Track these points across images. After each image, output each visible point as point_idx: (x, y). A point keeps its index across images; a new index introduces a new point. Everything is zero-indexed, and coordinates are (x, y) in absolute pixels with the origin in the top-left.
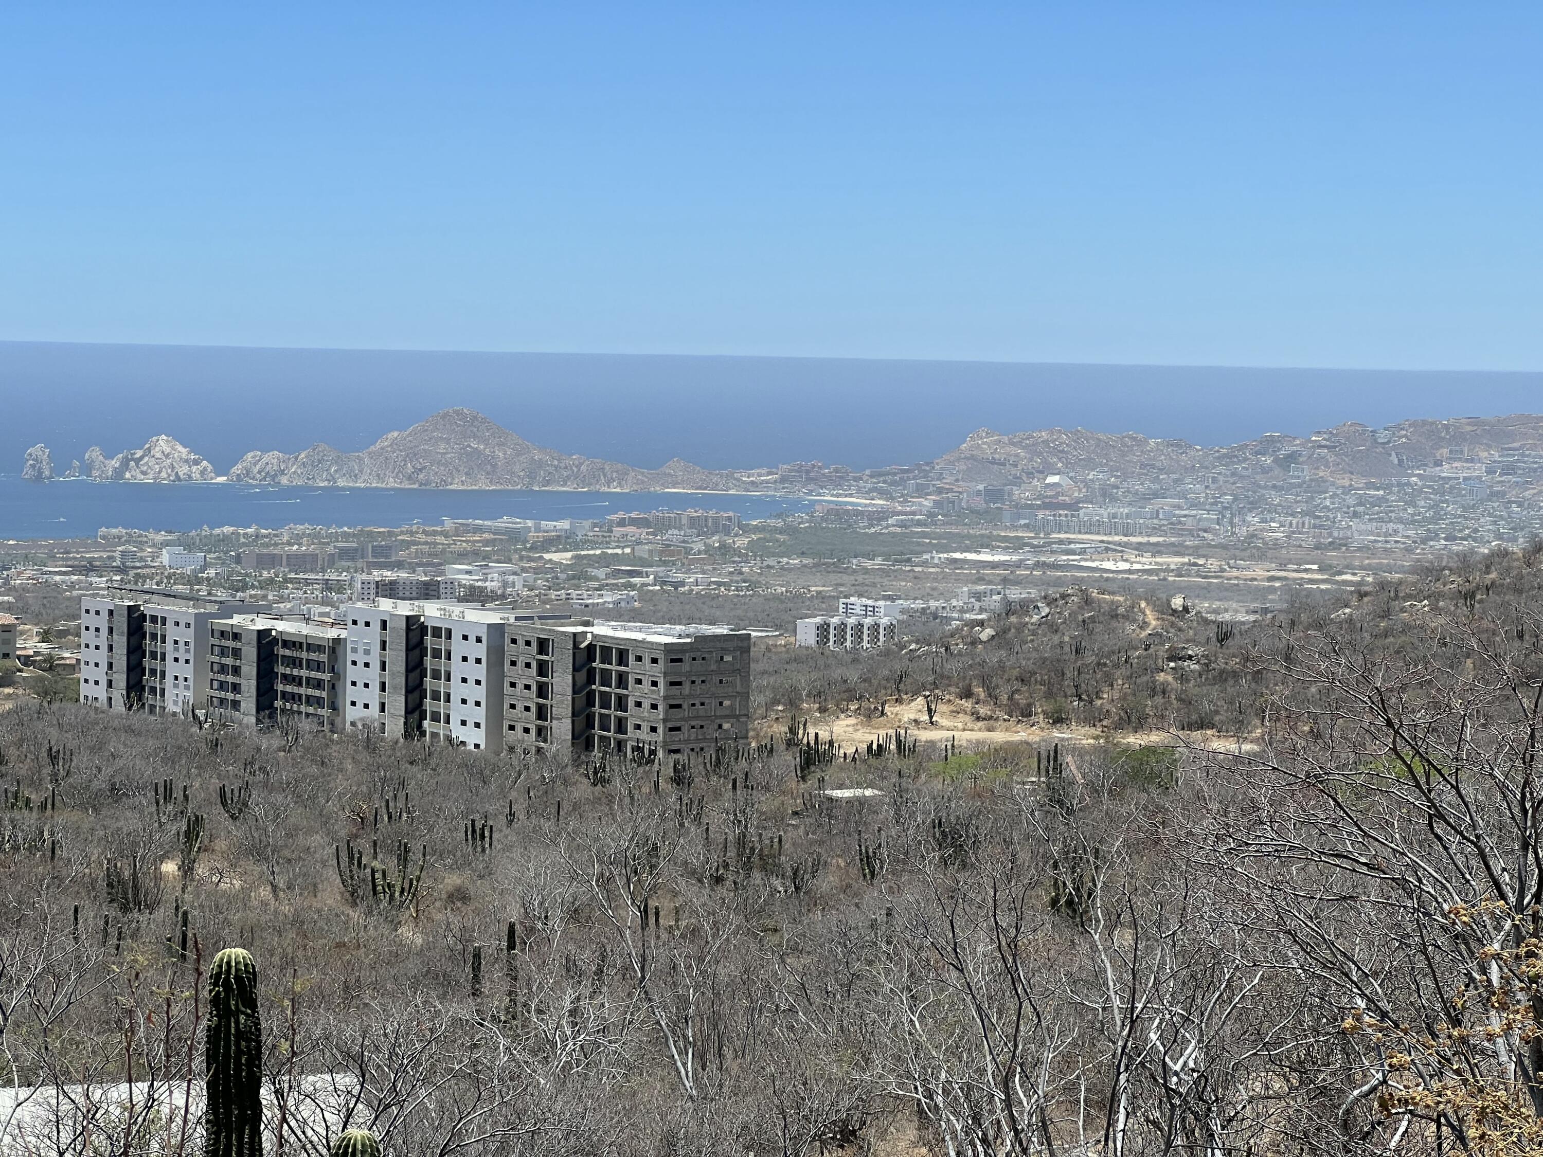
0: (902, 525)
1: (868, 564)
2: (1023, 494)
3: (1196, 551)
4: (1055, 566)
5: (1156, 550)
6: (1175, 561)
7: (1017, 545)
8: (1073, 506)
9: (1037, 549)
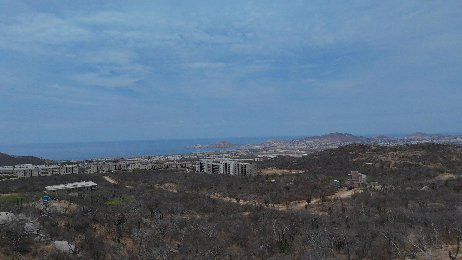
0: (262, 149)
1: (259, 152)
2: (272, 145)
3: (288, 150)
4: (276, 152)
5: (284, 150)
6: (286, 151)
7: (272, 150)
8: (277, 146)
9: (274, 150)
